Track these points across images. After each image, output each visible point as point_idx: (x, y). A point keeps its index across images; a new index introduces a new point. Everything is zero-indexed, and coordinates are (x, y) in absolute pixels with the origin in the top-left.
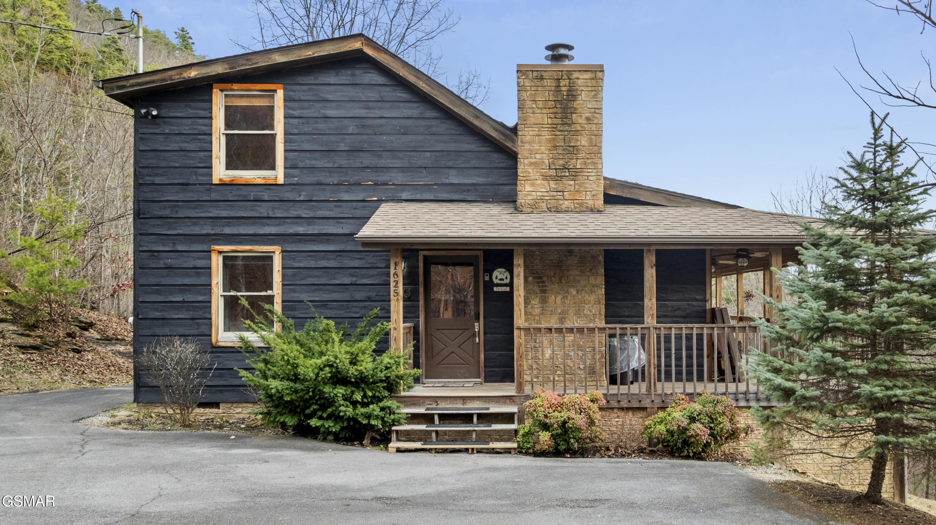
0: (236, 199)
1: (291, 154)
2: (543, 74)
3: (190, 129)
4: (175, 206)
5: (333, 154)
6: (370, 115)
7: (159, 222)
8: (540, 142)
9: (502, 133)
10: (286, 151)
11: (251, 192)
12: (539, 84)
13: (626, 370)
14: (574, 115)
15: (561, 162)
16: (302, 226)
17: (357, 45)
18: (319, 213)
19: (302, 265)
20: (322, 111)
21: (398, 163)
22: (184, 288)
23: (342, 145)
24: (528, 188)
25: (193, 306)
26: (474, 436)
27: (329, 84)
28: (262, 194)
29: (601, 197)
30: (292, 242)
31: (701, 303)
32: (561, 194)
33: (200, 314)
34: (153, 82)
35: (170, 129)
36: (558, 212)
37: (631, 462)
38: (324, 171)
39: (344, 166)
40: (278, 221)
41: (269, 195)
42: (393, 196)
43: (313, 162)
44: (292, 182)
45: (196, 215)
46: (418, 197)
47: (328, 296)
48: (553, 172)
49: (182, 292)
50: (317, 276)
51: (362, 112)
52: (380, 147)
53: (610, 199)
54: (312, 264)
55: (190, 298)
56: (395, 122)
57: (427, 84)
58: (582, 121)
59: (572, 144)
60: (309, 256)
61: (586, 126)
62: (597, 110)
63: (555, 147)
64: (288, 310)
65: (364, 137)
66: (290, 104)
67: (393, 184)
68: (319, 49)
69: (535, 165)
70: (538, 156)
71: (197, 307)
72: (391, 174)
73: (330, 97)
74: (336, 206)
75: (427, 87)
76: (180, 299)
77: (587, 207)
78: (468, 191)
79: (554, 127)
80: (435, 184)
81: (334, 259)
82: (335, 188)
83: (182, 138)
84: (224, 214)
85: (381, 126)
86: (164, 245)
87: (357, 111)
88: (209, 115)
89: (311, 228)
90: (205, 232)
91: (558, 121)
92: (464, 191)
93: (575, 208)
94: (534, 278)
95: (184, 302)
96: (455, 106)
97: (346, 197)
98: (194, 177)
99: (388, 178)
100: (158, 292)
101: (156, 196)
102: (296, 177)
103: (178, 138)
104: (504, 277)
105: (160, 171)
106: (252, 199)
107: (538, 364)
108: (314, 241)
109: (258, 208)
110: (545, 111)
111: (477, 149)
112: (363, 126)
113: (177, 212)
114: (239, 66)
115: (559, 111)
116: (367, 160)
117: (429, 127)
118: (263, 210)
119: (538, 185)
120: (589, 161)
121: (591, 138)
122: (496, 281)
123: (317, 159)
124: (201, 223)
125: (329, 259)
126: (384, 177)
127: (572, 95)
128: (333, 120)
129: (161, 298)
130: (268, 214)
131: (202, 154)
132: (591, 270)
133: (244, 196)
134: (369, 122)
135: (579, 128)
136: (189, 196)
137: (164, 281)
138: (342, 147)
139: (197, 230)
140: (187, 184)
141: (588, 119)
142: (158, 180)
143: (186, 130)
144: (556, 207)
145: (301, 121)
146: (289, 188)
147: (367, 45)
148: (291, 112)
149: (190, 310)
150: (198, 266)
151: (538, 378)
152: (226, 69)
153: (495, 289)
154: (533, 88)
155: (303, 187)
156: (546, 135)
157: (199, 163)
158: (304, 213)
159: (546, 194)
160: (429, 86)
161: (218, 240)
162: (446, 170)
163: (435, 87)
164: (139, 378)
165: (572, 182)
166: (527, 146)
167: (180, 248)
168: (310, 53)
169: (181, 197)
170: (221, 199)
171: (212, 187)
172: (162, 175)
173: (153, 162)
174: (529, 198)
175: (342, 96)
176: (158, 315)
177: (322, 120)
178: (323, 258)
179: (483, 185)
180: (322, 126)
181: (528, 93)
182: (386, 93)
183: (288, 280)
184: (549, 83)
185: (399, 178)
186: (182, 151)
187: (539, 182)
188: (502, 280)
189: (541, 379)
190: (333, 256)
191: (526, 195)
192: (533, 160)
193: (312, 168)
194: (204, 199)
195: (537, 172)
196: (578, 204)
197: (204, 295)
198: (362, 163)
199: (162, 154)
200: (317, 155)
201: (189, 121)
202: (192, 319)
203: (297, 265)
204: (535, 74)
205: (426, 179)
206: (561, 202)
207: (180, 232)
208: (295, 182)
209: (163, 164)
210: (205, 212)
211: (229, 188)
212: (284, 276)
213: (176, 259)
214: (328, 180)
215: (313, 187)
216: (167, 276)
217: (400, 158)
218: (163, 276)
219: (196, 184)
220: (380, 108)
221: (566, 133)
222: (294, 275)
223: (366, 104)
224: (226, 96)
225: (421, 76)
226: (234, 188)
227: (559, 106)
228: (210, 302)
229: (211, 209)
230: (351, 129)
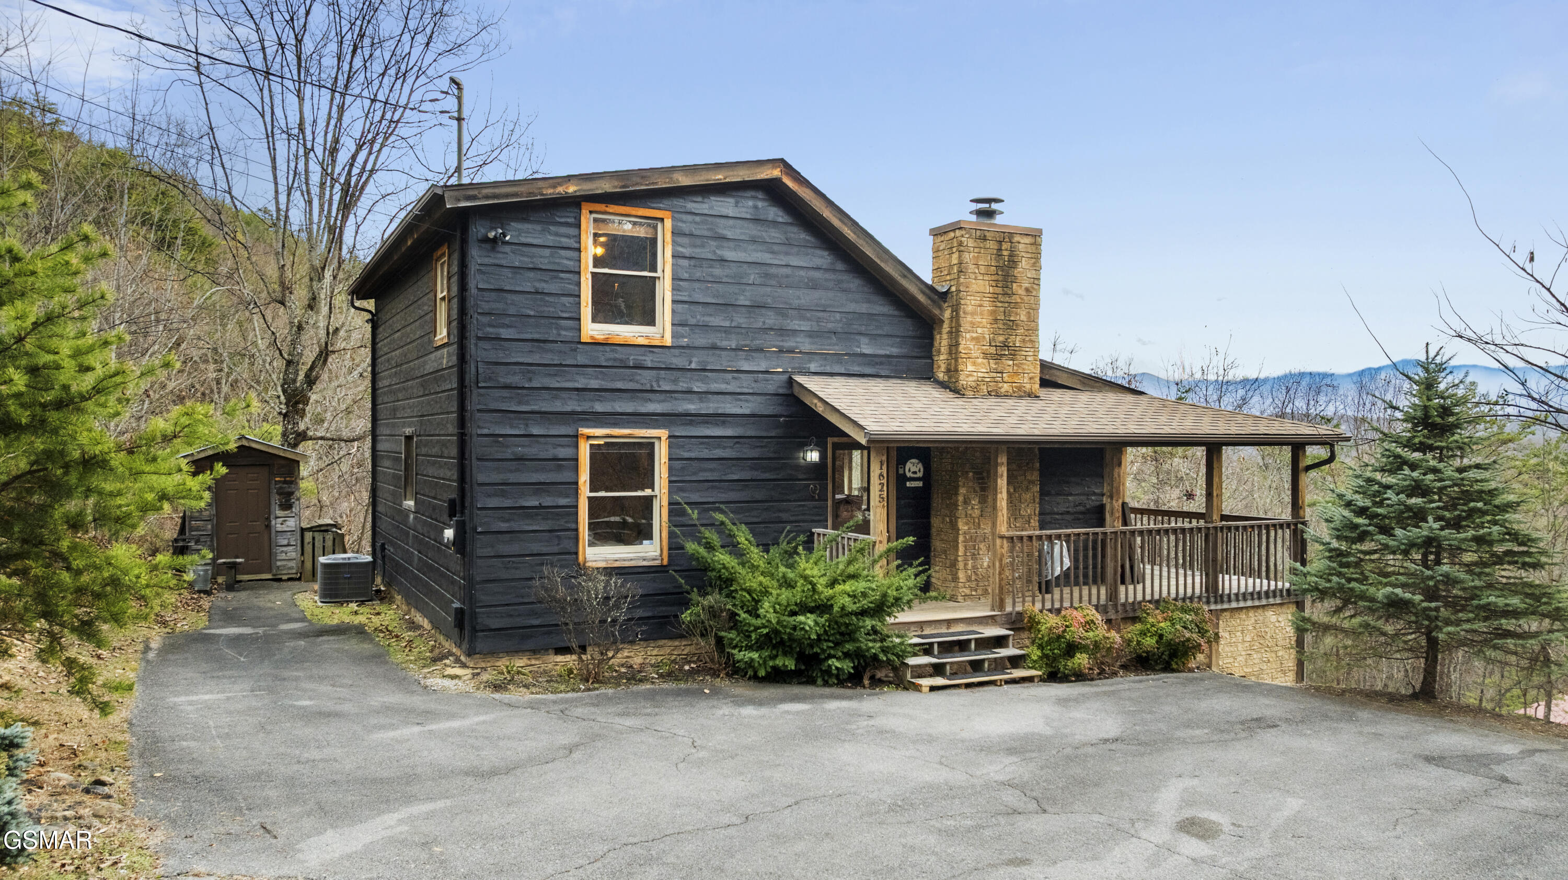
0: (610, 364)
1: (680, 306)
2: (987, 234)
3: (549, 263)
4: (529, 372)
5: (730, 309)
6: (776, 262)
7: (505, 393)
8: (982, 314)
9: (930, 298)
10: (674, 302)
11: (631, 355)
12: (982, 245)
13: (1050, 577)
14: (1014, 285)
15: (1001, 338)
16: (693, 403)
17: (776, 173)
18: (715, 387)
19: (693, 455)
20: (718, 252)
21: (805, 326)
22: (540, 487)
23: (742, 297)
24: (970, 368)
25: (552, 513)
26: (986, 665)
27: (727, 217)
28: (643, 358)
29: (1037, 380)
30: (683, 424)
31: (1099, 498)
32: (999, 375)
33: (562, 523)
34: (515, 195)
35: (520, 261)
36: (997, 396)
37: (1153, 680)
38: (719, 331)
39: (743, 326)
40: (662, 397)
41: (652, 361)
42: (799, 368)
43: (707, 319)
44: (681, 344)
45: (558, 385)
46: (828, 369)
47: (723, 495)
48: (993, 350)
49: (537, 493)
50: (711, 470)
51: (766, 258)
52: (786, 303)
53: (1046, 383)
54: (705, 454)
55: (548, 501)
56: (802, 273)
57: (851, 231)
58: (1021, 292)
59: (1012, 318)
60: (702, 443)
61: (1025, 298)
62: (1036, 281)
63: (996, 320)
64: (675, 516)
65: (769, 289)
66: (680, 240)
67: (800, 352)
68: (731, 173)
69: (976, 340)
70: (979, 330)
71: (557, 514)
72: (798, 339)
73: (729, 234)
74: (734, 378)
75: (852, 234)
76: (536, 503)
77: (1025, 392)
78: (881, 363)
79: (995, 298)
80: (846, 354)
81: (731, 447)
82: (733, 354)
83: (539, 275)
84: (594, 384)
85: (787, 276)
86: (512, 427)
87: (759, 255)
88: (576, 245)
89: (703, 405)
90: (568, 408)
91: (999, 290)
92: (877, 363)
93: (1014, 392)
94: (974, 473)
95: (541, 507)
96: (882, 261)
97: (746, 367)
98: (554, 331)
99: (794, 344)
100: (503, 494)
101: (502, 357)
102: (686, 337)
103: (531, 274)
104: (917, 470)
105: (507, 321)
106: (631, 364)
107: (976, 574)
108: (707, 423)
109: (638, 378)
110: (986, 278)
111: (891, 312)
112: (767, 275)
113: (530, 380)
114: (633, 185)
115: (1000, 278)
116: (771, 319)
117: (841, 281)
118: (645, 379)
119: (979, 365)
120: (1027, 339)
121: (1029, 313)
122: (909, 475)
123: (711, 315)
124: (564, 396)
125: (725, 448)
126: (789, 344)
127: (1013, 262)
128: (732, 264)
129: (508, 503)
130: (652, 386)
131: (565, 300)
132: (1028, 464)
133: (621, 360)
134: (773, 270)
135: (1019, 300)
136: (547, 358)
137: (513, 478)
138: (742, 301)
139: (557, 406)
140: (545, 341)
141: (1027, 290)
142: (505, 333)
143: (543, 263)
144: (996, 391)
145: (693, 262)
146: (677, 351)
147: (787, 174)
148: (681, 249)
149: (547, 519)
150: (561, 457)
151: (976, 590)
152: (616, 187)
153: (908, 484)
154: (976, 250)
155: (695, 352)
156: (988, 307)
157: (562, 311)
158: (697, 387)
159: (986, 375)
160: (855, 233)
161: (587, 420)
162: (857, 337)
163: (860, 235)
164: (476, 618)
165: (1011, 363)
166: (969, 318)
167: (536, 431)
168: (720, 177)
169: (536, 358)
170: (590, 363)
171: (579, 346)
172: (508, 326)
173: (499, 306)
174: (971, 379)
175: (741, 233)
176: (504, 526)
177: (717, 263)
178: (719, 446)
179: (897, 357)
180: (718, 271)
181: (972, 255)
182: (792, 235)
183: (675, 475)
184: (992, 245)
185: (806, 345)
186: (537, 293)
187: (980, 360)
188: (915, 473)
189: (979, 592)
190: (730, 443)
191: (968, 376)
192: (975, 335)
193: (705, 327)
194: (568, 363)
195: (978, 349)
196: (1016, 387)
197: (567, 496)
198: (764, 323)
199: (509, 296)
200: (710, 310)
201: (547, 252)
202: (550, 531)
203: (686, 455)
204: (978, 233)
205: (836, 347)
206: (1000, 385)
207: (535, 408)
208: (684, 344)
209: (512, 311)
210: (569, 381)
211: (601, 348)
212: (671, 469)
213: (529, 446)
214: (724, 344)
215: (706, 352)
216: (517, 470)
217: (809, 320)
218: (511, 471)
219: (556, 342)
220: (787, 254)
221: (1006, 305)
222: (683, 469)
223: (769, 247)
224: (595, 220)
225: (846, 221)
226: (608, 348)
227: (1000, 273)
228: (577, 507)
229: (577, 377)
230: (752, 277)
